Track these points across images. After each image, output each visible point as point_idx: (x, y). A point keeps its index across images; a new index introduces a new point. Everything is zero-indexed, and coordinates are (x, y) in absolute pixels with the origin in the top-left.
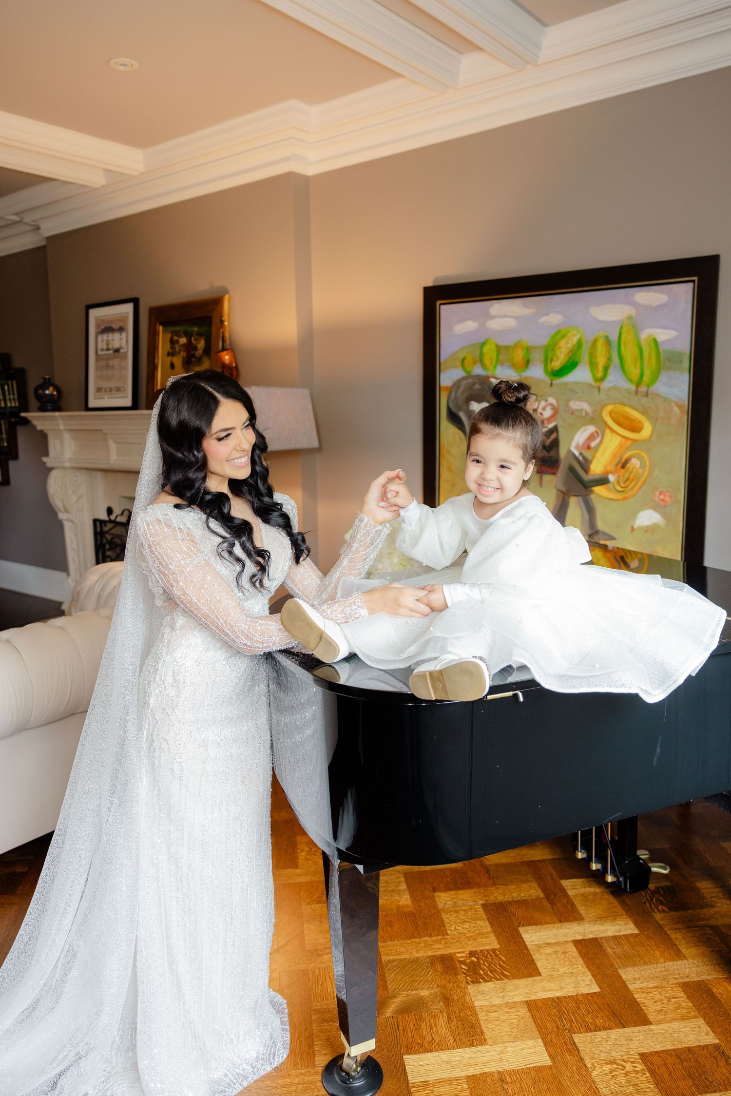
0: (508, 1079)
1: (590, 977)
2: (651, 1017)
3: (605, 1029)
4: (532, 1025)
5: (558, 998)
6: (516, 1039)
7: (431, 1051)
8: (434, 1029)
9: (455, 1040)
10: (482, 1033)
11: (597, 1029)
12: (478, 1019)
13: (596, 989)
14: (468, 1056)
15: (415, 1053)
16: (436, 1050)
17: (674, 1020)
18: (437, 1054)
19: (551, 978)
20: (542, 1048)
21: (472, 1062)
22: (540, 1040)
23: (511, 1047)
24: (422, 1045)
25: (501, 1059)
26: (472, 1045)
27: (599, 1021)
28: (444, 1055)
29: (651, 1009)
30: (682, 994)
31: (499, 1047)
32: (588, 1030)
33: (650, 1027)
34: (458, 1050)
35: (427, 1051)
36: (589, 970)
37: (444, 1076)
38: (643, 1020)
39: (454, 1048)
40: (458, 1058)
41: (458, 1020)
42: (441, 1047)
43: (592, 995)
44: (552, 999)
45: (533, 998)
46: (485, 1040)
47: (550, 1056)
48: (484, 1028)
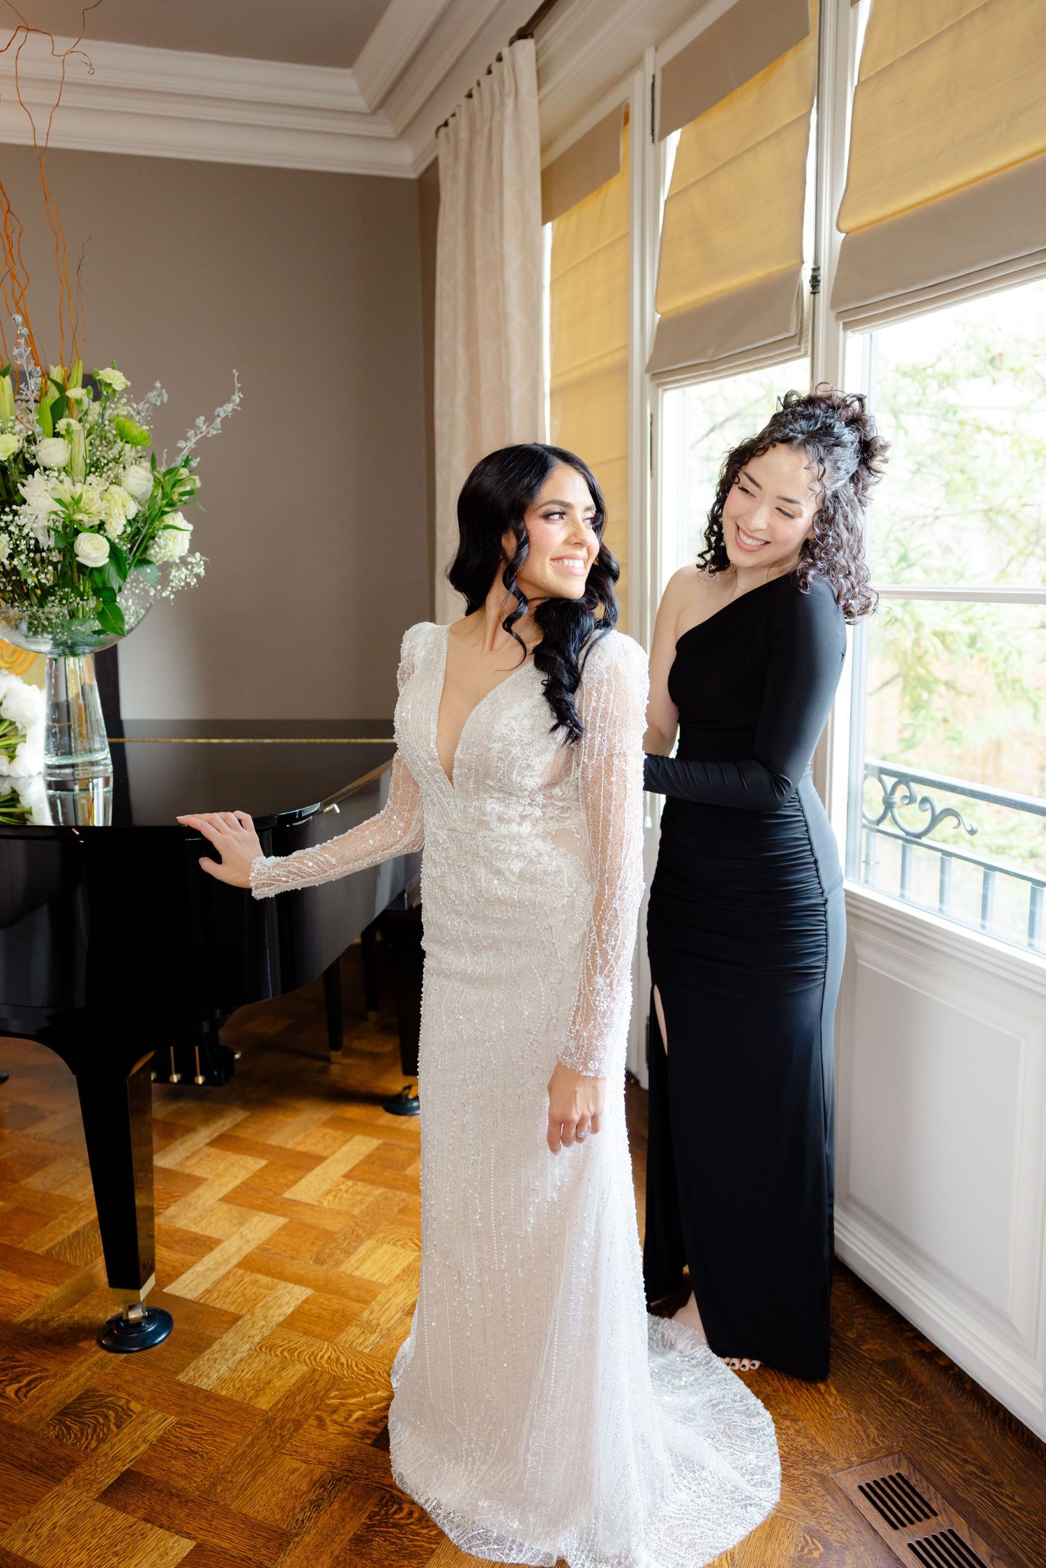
0: (268, 1247)
1: (249, 1159)
2: (324, 1154)
3: (301, 1178)
4: (243, 1210)
5: (242, 1183)
6: (241, 1224)
7: (183, 1273)
8: (165, 1261)
9: (193, 1255)
10: (210, 1238)
11: (295, 1182)
12: (194, 1233)
13: (263, 1163)
14: (218, 1255)
15: (171, 1282)
16: (186, 1270)
17: (340, 1147)
18: (190, 1272)
19: (219, 1176)
20: (269, 1216)
21: (225, 1257)
22: (262, 1214)
23: (245, 1230)
24: (169, 1276)
25: (248, 1242)
26: (211, 1249)
27: (291, 1177)
28: (199, 1268)
29: (318, 1149)
30: (328, 1131)
31: (237, 1236)
32: (290, 1187)
33: (328, 1161)
34: (205, 1258)
35: (178, 1276)
36: (244, 1154)
37: (216, 1278)
38: (318, 1159)
39: (199, 1260)
40: (212, 1262)
41: (177, 1244)
42: (186, 1267)
43: (266, 1166)
44: (238, 1187)
45: (222, 1195)
46: (219, 1240)
47: (282, 1216)
48: (207, 1233)
